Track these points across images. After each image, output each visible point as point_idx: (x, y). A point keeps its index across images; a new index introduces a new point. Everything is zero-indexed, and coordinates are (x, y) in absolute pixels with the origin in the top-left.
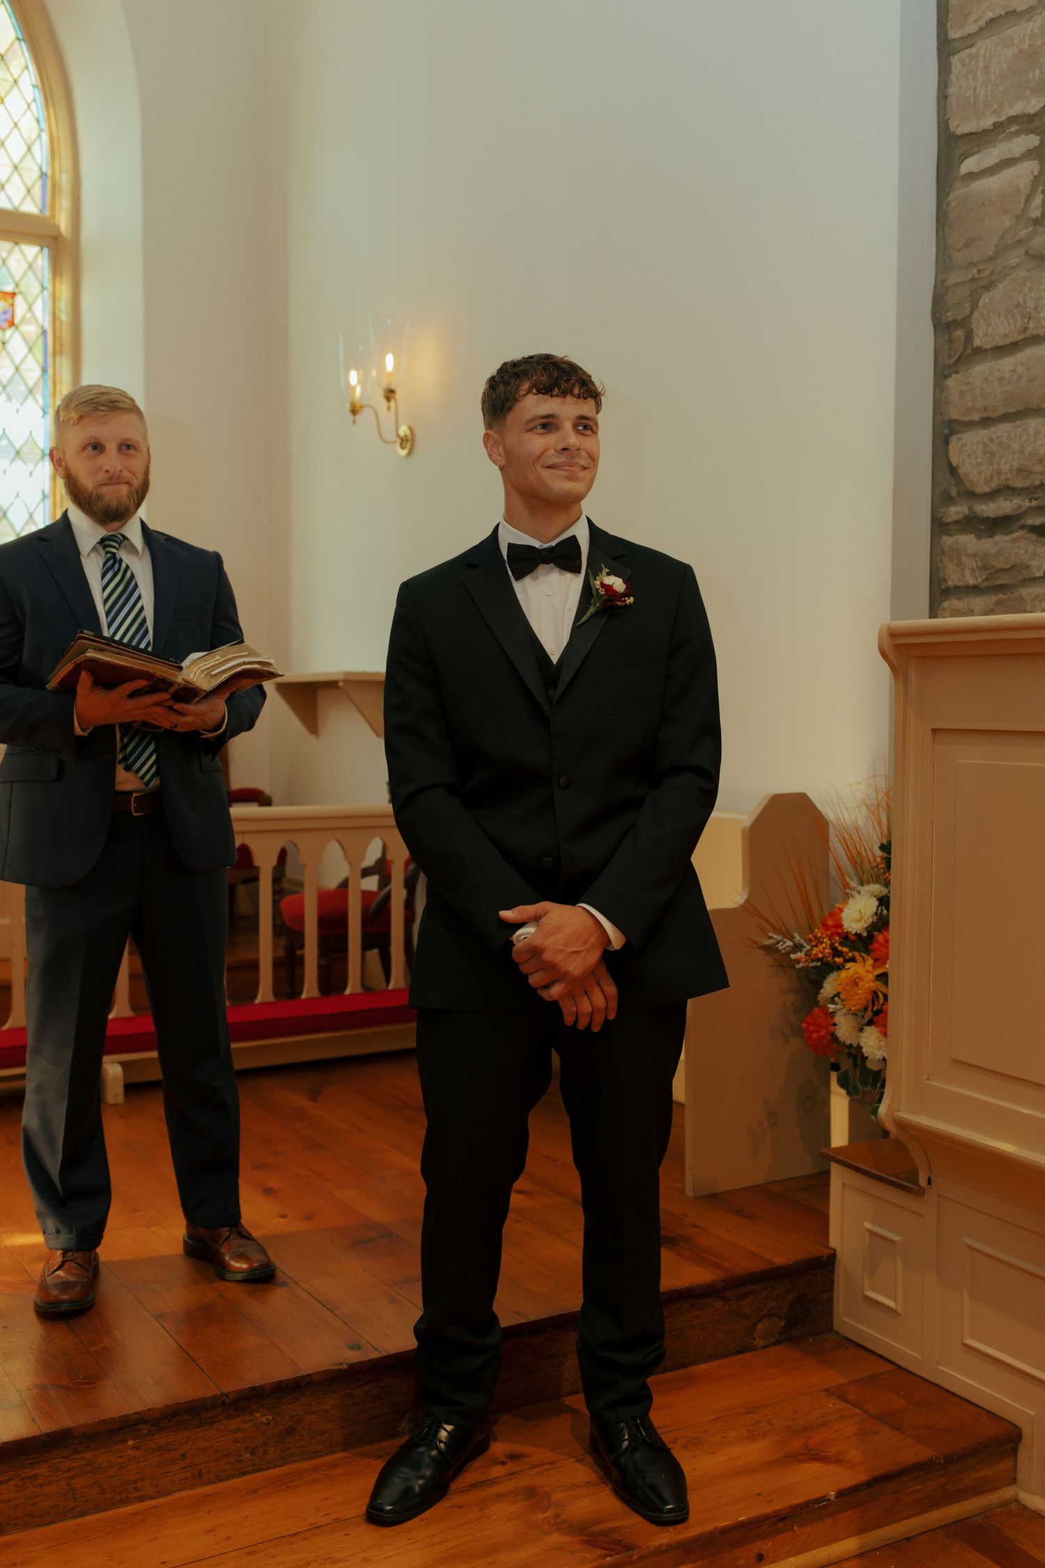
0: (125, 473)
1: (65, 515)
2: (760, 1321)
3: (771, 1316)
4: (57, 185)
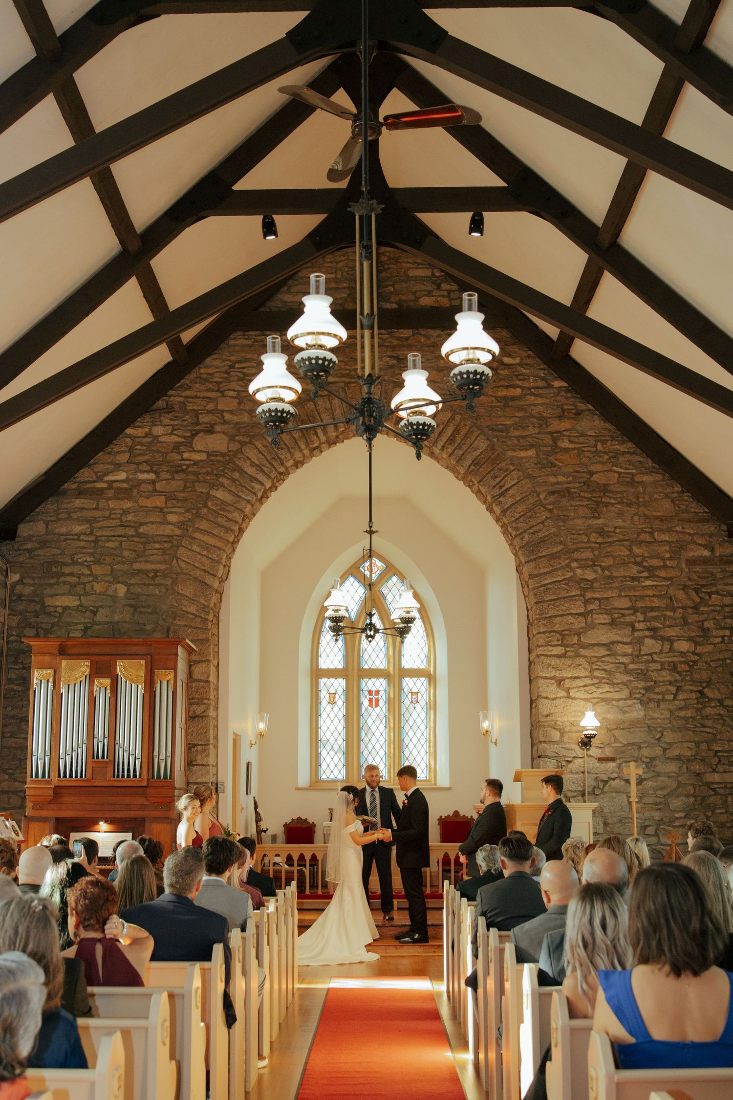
4: (430, 659)
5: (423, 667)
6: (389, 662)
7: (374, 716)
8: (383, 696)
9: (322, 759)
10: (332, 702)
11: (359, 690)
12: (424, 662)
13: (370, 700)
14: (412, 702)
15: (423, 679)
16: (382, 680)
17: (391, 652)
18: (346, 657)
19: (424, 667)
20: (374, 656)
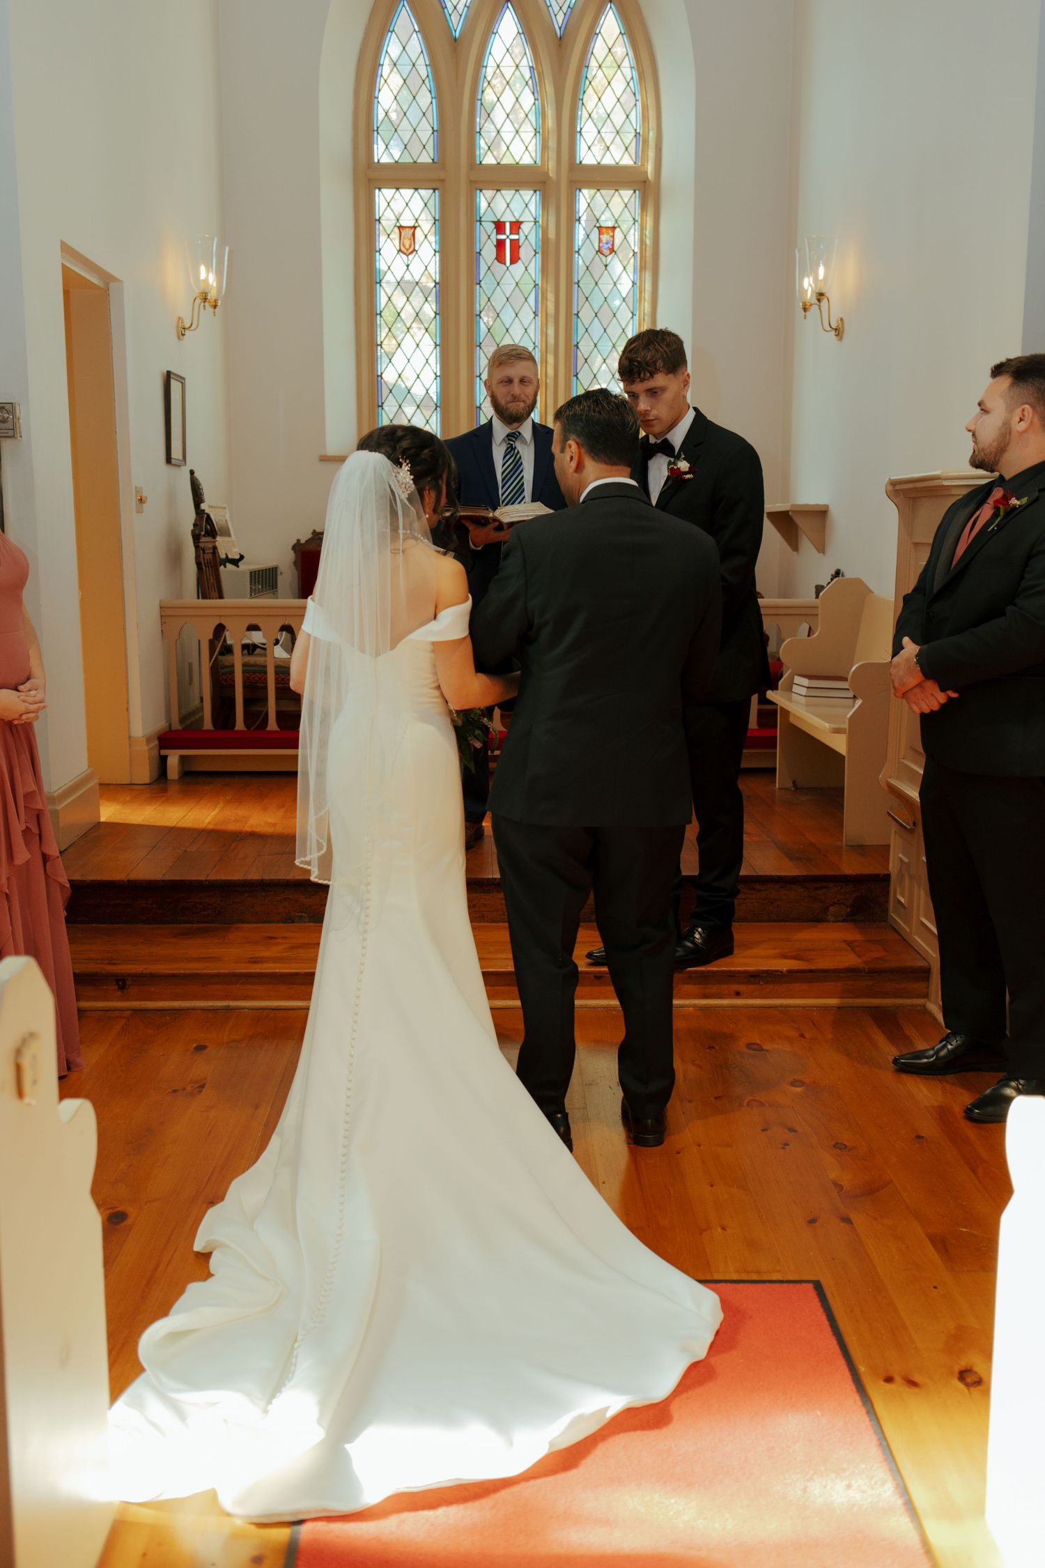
0: (523, 396)
1: (491, 421)
2: (832, 906)
3: (839, 904)
4: (646, 142)
5: (627, 161)
6: (544, 147)
7: (508, 286)
8: (529, 235)
9: (385, 391)
10: (408, 250)
11: (474, 219)
12: (632, 149)
13: (500, 245)
14: (599, 251)
15: (627, 194)
16: (527, 194)
17: (551, 123)
18: (441, 133)
19: (631, 163)
20: (507, 135)
